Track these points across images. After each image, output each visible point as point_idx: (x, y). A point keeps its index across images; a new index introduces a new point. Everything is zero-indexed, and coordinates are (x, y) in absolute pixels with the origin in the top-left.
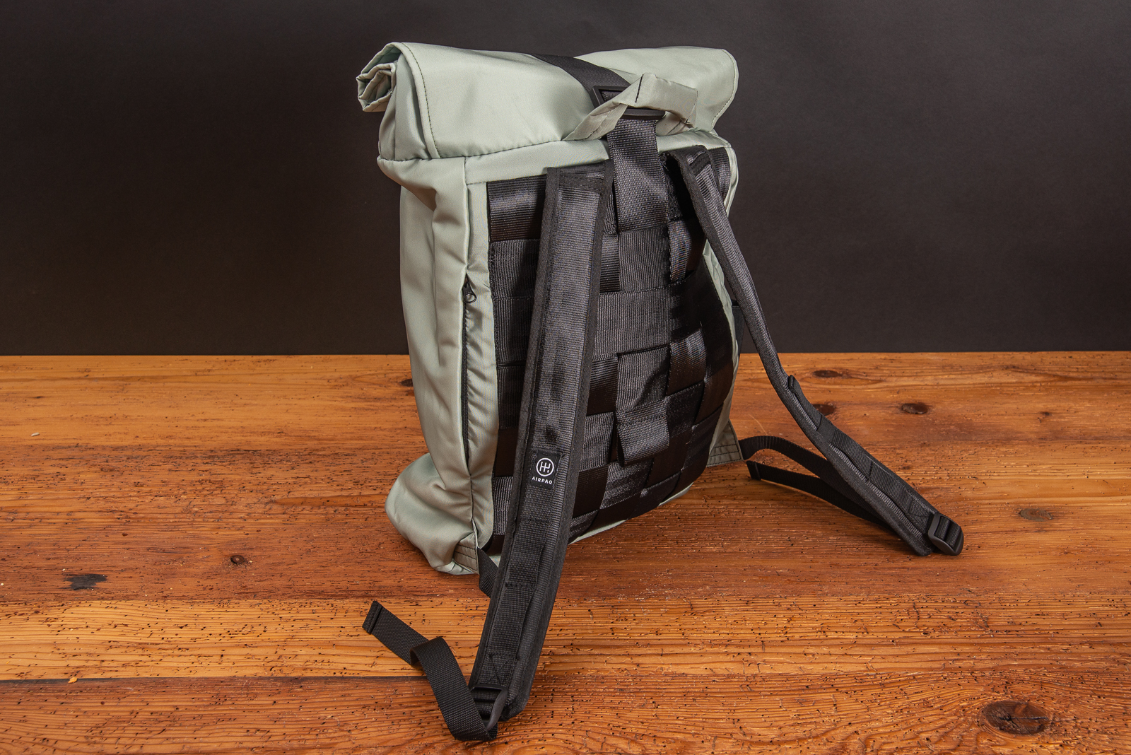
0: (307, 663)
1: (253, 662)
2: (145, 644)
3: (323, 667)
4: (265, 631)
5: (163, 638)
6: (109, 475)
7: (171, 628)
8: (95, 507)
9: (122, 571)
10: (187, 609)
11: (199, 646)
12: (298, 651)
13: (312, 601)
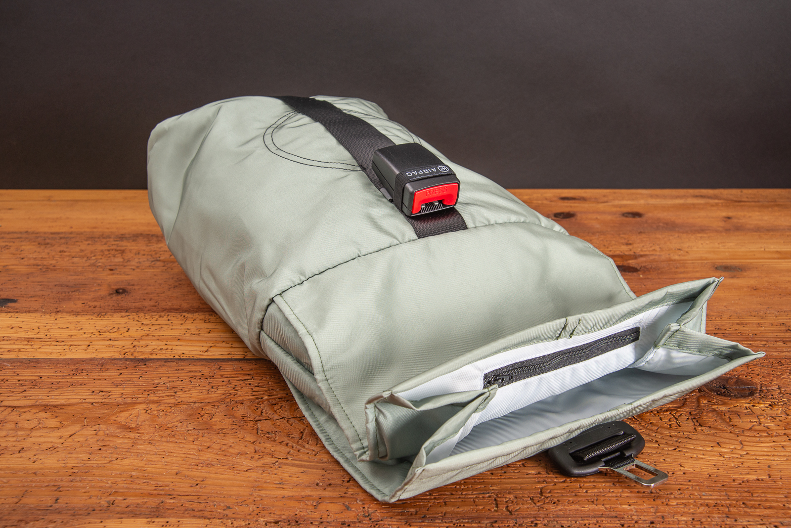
0: (155, 350)
1: (112, 349)
2: (32, 338)
3: (166, 352)
4: (127, 331)
5: (46, 335)
6: (43, 247)
7: (56, 329)
8: (26, 263)
9: (31, 297)
10: (72, 318)
11: (73, 339)
12: (149, 343)
13: (169, 314)
